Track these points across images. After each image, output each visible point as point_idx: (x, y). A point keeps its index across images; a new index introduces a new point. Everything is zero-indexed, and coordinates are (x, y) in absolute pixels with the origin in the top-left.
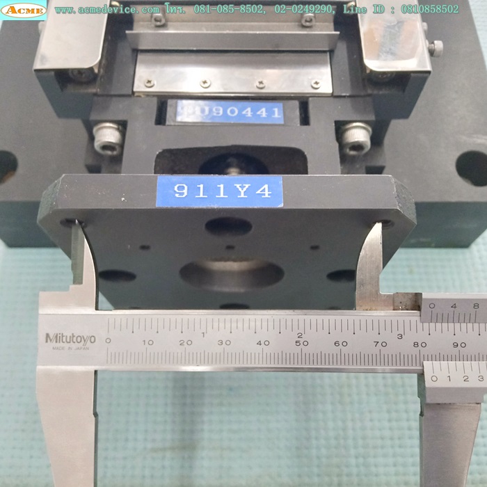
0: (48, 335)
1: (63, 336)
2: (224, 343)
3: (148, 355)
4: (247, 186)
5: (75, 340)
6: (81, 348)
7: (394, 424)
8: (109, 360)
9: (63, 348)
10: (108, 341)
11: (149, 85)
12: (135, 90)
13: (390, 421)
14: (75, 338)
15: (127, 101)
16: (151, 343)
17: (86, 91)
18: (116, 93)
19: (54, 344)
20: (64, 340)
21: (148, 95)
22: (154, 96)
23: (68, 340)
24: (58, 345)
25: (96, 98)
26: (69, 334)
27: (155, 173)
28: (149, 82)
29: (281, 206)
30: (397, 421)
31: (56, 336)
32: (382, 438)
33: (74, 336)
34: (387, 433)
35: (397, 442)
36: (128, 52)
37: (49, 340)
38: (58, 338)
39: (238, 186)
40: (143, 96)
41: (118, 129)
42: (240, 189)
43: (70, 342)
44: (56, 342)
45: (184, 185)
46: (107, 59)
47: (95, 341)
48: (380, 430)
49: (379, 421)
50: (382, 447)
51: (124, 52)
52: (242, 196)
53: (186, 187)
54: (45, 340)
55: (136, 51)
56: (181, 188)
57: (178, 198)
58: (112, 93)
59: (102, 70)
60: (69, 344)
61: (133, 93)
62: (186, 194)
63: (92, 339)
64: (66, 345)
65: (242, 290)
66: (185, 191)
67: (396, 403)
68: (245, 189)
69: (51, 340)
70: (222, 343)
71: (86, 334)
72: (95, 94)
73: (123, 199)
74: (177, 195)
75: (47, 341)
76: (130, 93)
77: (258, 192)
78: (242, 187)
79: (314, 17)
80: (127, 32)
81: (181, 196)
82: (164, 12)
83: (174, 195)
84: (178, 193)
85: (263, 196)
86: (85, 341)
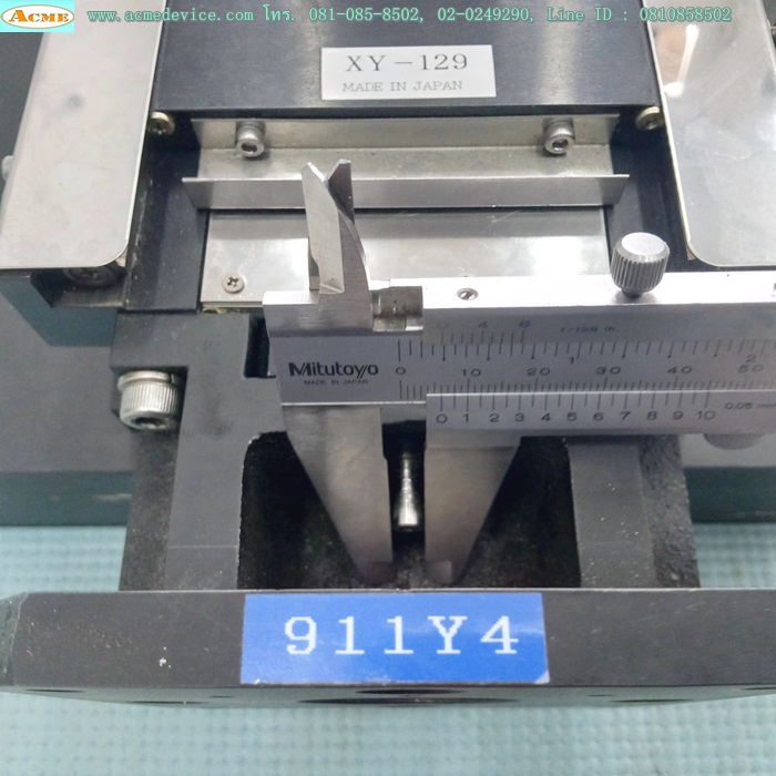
0: (292, 366)
1: (319, 367)
4: (458, 620)
6: (354, 381)
9: (322, 382)
11: (231, 288)
12: (202, 300)
15: (186, 323)
17: (100, 305)
18: (165, 308)
20: (323, 371)
21: (231, 309)
22: (243, 310)
23: (330, 372)
24: (313, 378)
25: (123, 317)
26: (330, 364)
27: (240, 587)
28: (233, 281)
29: (544, 678)
31: (308, 367)
33: (338, 366)
36: (191, 215)
37: (295, 372)
38: (311, 369)
39: (436, 621)
40: (219, 312)
41: (169, 382)
42: (442, 630)
43: (333, 374)
44: (309, 374)
45: (309, 620)
46: (145, 232)
47: (377, 372)
51: (181, 214)
52: (448, 649)
53: (313, 626)
55: (205, 213)
56: (301, 629)
57: (294, 656)
58: (157, 307)
59: (135, 258)
61: (200, 305)
62: (312, 645)
66: (311, 637)
68: (454, 630)
69: (299, 373)
71: (360, 362)
72: (121, 311)
73: (163, 661)
74: (291, 649)
76: (194, 306)
77: (487, 638)
78: (448, 624)
79: (573, 137)
80: (185, 180)
81: (301, 652)
82: (261, 130)
83: (284, 648)
84: (294, 642)
85: (498, 652)
86: (359, 372)
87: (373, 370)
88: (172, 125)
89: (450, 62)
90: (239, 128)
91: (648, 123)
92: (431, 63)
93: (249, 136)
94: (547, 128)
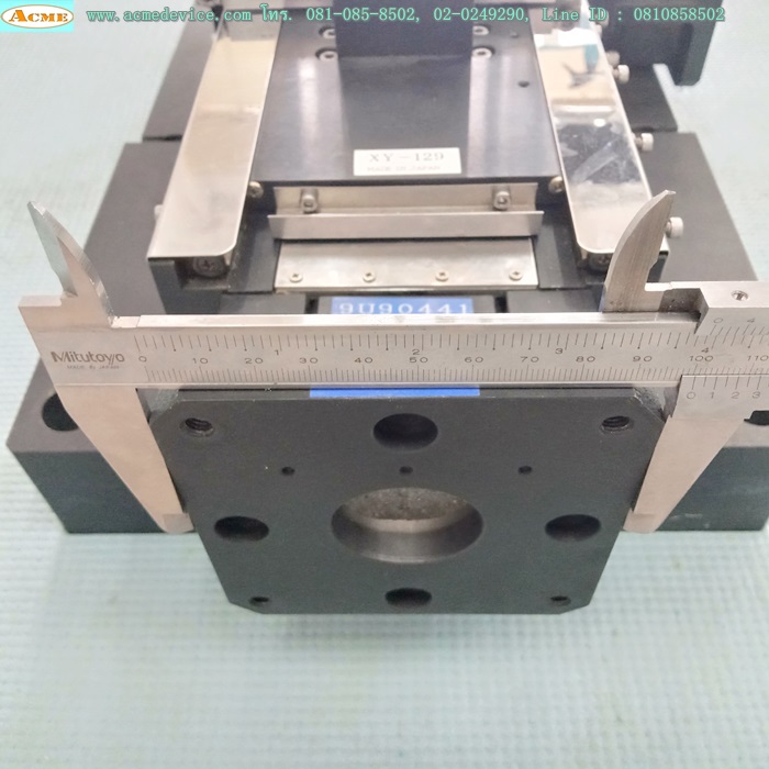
0: (54, 354)
1: (76, 355)
2: (308, 360)
6: (107, 367)
9: (82, 367)
10: (143, 359)
11: (295, 279)
12: (276, 286)
15: (265, 300)
17: (212, 288)
18: (252, 290)
19: (68, 363)
21: (293, 291)
22: (301, 293)
23: (86, 359)
25: (225, 296)
26: (84, 353)
28: (296, 276)
33: (91, 355)
36: (269, 244)
37: (58, 359)
38: (70, 356)
40: (286, 293)
47: (124, 360)
55: (279, 242)
58: (248, 289)
60: (89, 363)
61: (274, 289)
64: (85, 364)
69: (61, 360)
71: (108, 352)
72: (225, 292)
76: (270, 289)
79: (510, 197)
80: (270, 216)
82: (316, 195)
86: (109, 359)
87: (120, 358)
88: (261, 192)
89: (433, 157)
90: (302, 193)
91: (556, 188)
92: (421, 157)
93: (308, 197)
94: (494, 192)
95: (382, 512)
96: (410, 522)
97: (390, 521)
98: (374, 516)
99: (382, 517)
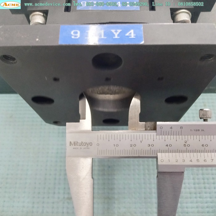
0: (71, 142)
1: (77, 143)
3: (116, 151)
4: (119, 31)
5: (83, 145)
6: (86, 148)
7: (197, 186)
8: (99, 153)
10: (98, 145)
13: (194, 184)
14: (83, 144)
16: (117, 145)
19: (74, 146)
20: (78, 144)
23: (80, 145)
24: (75, 147)
26: (80, 142)
29: (142, 43)
30: (198, 184)
31: (75, 143)
32: (190, 193)
33: (82, 143)
34: (193, 190)
35: (198, 195)
37: (71, 145)
38: (75, 144)
39: (113, 31)
42: (115, 33)
43: (81, 145)
44: (75, 145)
47: (92, 145)
48: (189, 189)
49: (189, 184)
50: (190, 198)
52: (116, 37)
53: (79, 32)
54: (69, 145)
56: (76, 33)
57: (73, 39)
60: (80, 146)
62: (79, 36)
63: (91, 144)
64: (79, 147)
65: (115, 110)
67: (197, 175)
68: (118, 33)
69: (72, 145)
70: (150, 145)
71: (88, 142)
73: (37, 40)
74: (73, 37)
75: (70, 145)
77: (127, 34)
78: (116, 32)
81: (75, 38)
83: (71, 37)
84: (74, 36)
85: (130, 37)
86: (87, 145)
95: (101, 92)
96: (112, 95)
97: (104, 95)
98: (98, 93)
99: (101, 94)
